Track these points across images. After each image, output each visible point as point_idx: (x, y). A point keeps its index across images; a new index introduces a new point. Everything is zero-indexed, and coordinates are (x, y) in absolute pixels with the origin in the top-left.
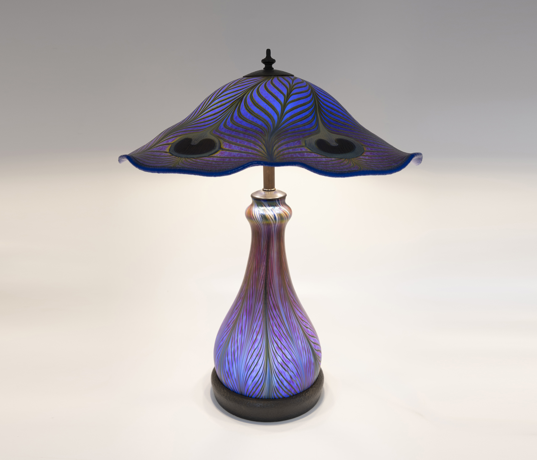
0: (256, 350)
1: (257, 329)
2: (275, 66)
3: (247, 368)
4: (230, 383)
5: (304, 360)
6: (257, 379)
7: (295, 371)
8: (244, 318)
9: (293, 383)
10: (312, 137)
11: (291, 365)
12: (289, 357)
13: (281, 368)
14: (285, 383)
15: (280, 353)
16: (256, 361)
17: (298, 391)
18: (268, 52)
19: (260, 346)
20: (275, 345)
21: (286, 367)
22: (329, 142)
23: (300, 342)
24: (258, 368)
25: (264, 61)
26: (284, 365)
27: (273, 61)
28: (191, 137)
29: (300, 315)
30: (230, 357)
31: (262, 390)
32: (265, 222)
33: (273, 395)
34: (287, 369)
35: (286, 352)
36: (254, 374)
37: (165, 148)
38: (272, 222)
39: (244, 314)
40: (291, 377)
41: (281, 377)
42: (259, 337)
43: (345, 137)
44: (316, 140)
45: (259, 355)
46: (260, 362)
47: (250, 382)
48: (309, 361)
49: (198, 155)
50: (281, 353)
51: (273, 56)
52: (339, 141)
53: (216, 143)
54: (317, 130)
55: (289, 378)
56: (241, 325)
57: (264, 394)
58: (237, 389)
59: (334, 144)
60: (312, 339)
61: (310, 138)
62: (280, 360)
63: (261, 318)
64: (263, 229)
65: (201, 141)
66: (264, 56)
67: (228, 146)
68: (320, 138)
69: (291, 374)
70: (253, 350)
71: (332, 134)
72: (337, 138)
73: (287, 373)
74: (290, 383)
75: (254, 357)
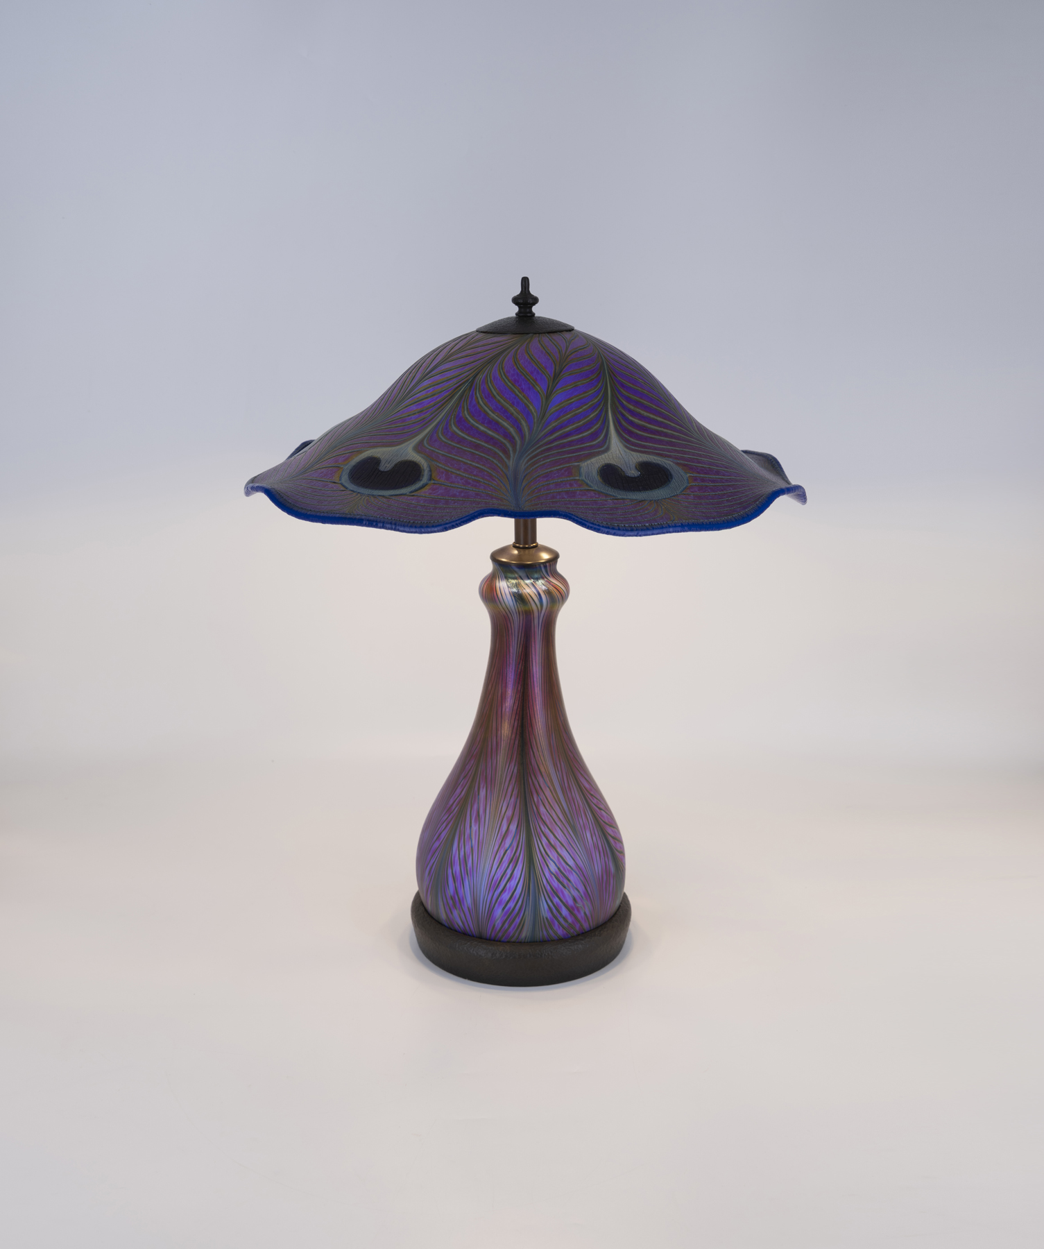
0: (508, 851)
1: (509, 813)
3: (494, 885)
4: (458, 919)
5: (598, 868)
6: (511, 905)
7: (581, 888)
8: (482, 793)
9: (578, 911)
10: (593, 460)
11: (574, 878)
12: (571, 862)
13: (555, 883)
14: (564, 912)
15: (553, 855)
16: (509, 872)
17: (586, 926)
18: (525, 282)
19: (515, 844)
20: (544, 840)
21: (565, 882)
22: (623, 468)
23: (588, 835)
24: (513, 883)
25: (516, 300)
26: (561, 876)
27: (535, 300)
28: (378, 455)
30: (457, 867)
31: (521, 925)
32: (522, 608)
33: (541, 934)
34: (568, 884)
35: (565, 854)
36: (506, 896)
38: (534, 607)
39: (482, 783)
40: (575, 900)
41: (556, 901)
42: (513, 828)
43: (655, 458)
44: (599, 465)
45: (513, 862)
46: (517, 873)
47: (499, 913)
50: (556, 855)
52: (643, 466)
53: (423, 469)
54: (604, 446)
55: (571, 902)
56: (476, 805)
57: (525, 933)
58: (472, 927)
59: (633, 473)
61: (589, 462)
62: (553, 868)
63: (515, 792)
64: (516, 623)
65: (396, 466)
68: (607, 462)
69: (575, 893)
70: (502, 852)
71: (633, 453)
72: (641, 460)
73: (566, 892)
74: (572, 910)
75: (505, 865)
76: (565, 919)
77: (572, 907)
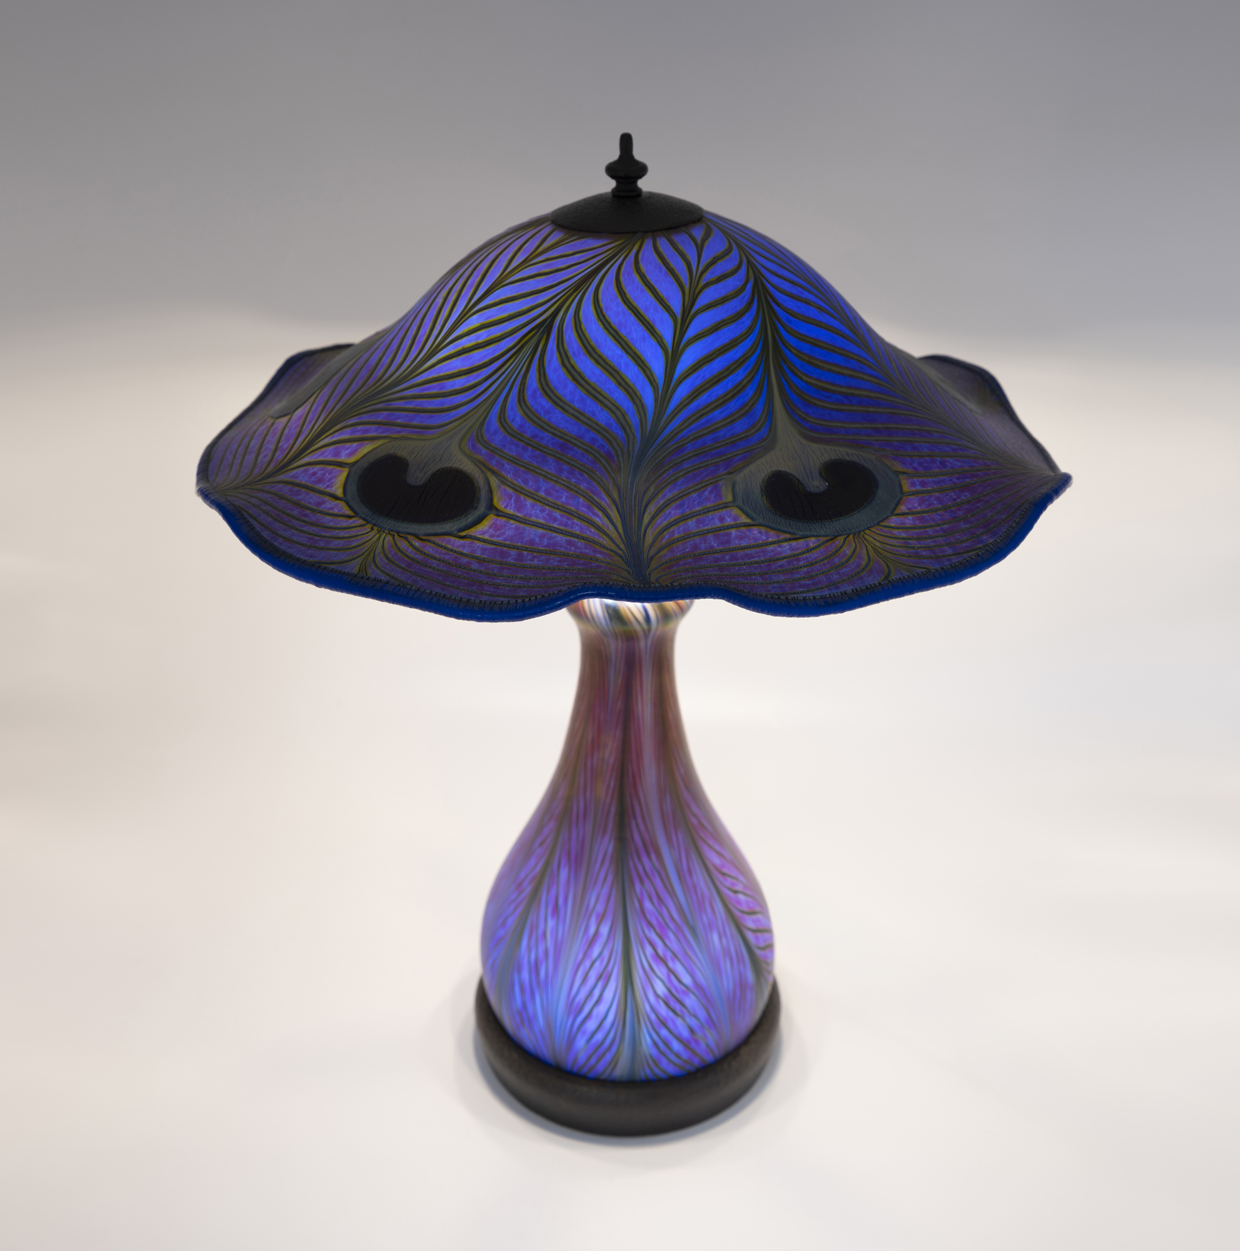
0: (597, 964)
1: (600, 908)
2: (645, 184)
3: (574, 1009)
4: (527, 1037)
5: (728, 983)
6: (599, 1036)
7: (702, 1014)
8: (564, 874)
9: (697, 1042)
10: (753, 467)
11: (691, 1001)
12: (687, 980)
13: (663, 1010)
14: (676, 1045)
15: (660, 970)
16: (597, 993)
17: (709, 1058)
18: (626, 141)
19: (606, 954)
20: (649, 950)
21: (678, 1007)
22: (801, 479)
23: (715, 937)
24: (602, 1008)
25: (612, 170)
26: (673, 1000)
27: (642, 170)
28: (403, 453)
29: (717, 861)
30: (525, 975)
31: (615, 1062)
32: (619, 628)
33: (644, 1072)
34: (682, 1011)
35: (679, 968)
36: (591, 1025)
37: (330, 479)
38: (637, 628)
39: (563, 862)
40: (691, 1030)
41: (664, 1032)
42: (605, 930)
43: (849, 451)
44: (763, 476)
45: (604, 977)
46: (609, 994)
47: (581, 1043)
48: (742, 984)
49: (429, 526)
50: (664, 970)
51: (639, 154)
52: (833, 470)
53: (479, 489)
54: (767, 438)
55: (685, 1033)
56: (553, 891)
57: (621, 1070)
58: (546, 1052)
59: (817, 484)
60: (749, 923)
61: (747, 470)
62: (661, 989)
63: (610, 878)
64: (614, 647)
65: (434, 475)
66: (614, 154)
67: (512, 501)
68: (775, 468)
69: (693, 1022)
70: (587, 964)
71: (813, 445)
72: (826, 458)
73: (679, 1022)
74: (685, 1043)
75: (591, 981)
76: (678, 1055)
77: (688, 1041)
